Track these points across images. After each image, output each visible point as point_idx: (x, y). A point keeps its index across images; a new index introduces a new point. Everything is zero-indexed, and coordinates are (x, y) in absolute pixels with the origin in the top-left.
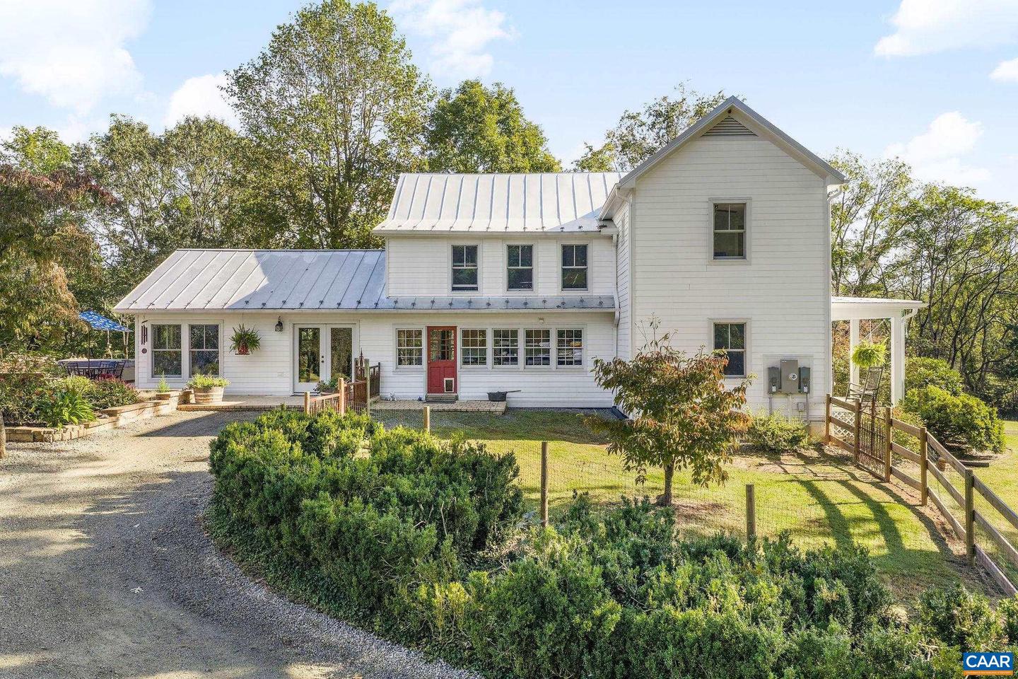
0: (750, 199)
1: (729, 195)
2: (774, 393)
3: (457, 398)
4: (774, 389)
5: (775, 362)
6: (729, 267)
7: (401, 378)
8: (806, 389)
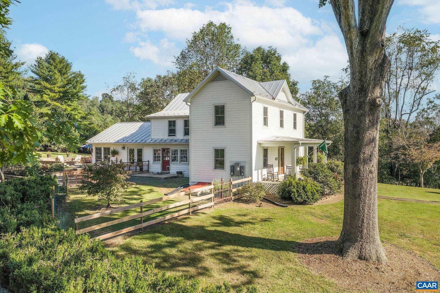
0: (226, 103)
1: (219, 102)
2: (232, 175)
3: (169, 173)
4: (232, 174)
5: (232, 164)
6: (220, 129)
7: (154, 166)
8: (242, 174)
